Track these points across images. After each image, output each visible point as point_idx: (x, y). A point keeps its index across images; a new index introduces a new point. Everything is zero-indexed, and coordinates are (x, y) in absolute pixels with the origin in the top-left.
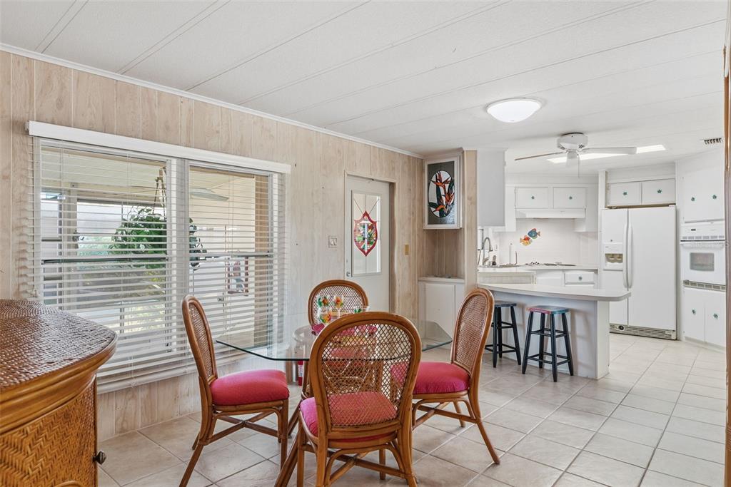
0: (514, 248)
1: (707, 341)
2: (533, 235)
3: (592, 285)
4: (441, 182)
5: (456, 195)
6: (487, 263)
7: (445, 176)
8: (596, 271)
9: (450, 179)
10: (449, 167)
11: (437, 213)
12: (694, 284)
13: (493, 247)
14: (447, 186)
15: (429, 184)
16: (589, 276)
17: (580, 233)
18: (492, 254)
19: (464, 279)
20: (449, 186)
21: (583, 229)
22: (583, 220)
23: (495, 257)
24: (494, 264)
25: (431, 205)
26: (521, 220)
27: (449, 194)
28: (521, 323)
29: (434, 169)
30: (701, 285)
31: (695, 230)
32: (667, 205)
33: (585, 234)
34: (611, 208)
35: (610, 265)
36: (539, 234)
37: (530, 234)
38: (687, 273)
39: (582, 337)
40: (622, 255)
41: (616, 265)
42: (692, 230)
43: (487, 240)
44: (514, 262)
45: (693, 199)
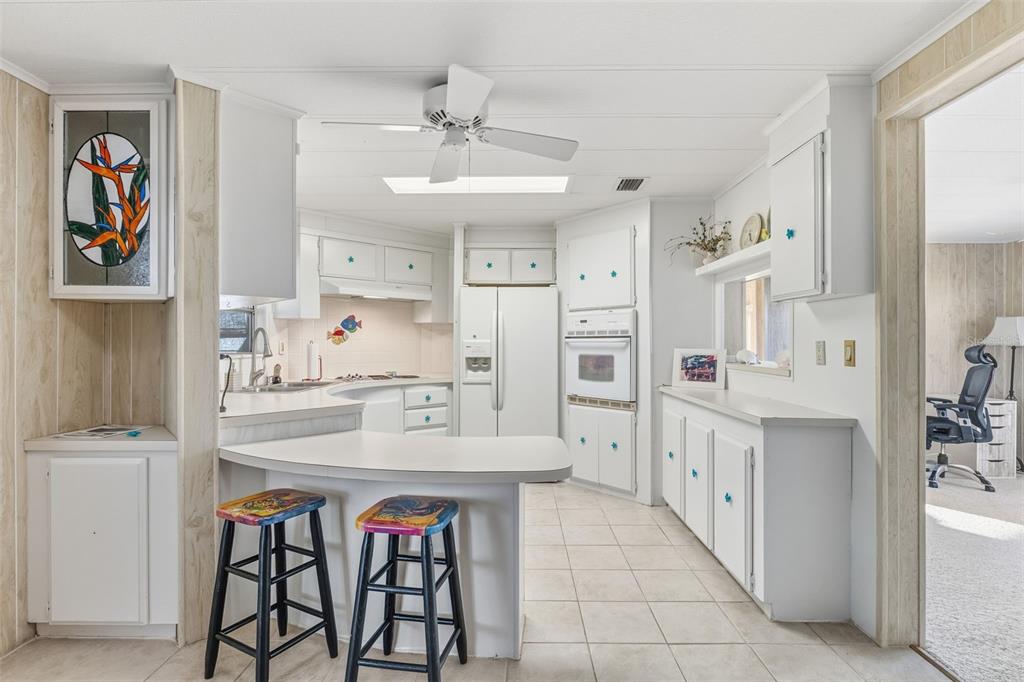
0: (316, 348)
1: (602, 482)
2: (350, 326)
3: (445, 408)
4: (108, 167)
5: (153, 205)
6: (261, 381)
7: (120, 149)
8: (450, 385)
9: (136, 161)
10: (135, 126)
11: (95, 254)
12: (583, 400)
13: (274, 347)
14: (127, 179)
15: (68, 170)
16: (439, 394)
17: (420, 324)
18: (271, 363)
19: (176, 438)
20: (135, 180)
21: (427, 318)
22: (428, 303)
23: (277, 368)
24: (276, 380)
25: (75, 228)
26: (330, 299)
27: (132, 201)
28: (337, 540)
29: (87, 126)
30: (593, 401)
31: (585, 321)
32: (548, 285)
33: (429, 327)
34: (470, 285)
35: (472, 376)
36: (359, 324)
37: (345, 324)
38: (576, 385)
39: (483, 564)
40: (490, 358)
41: (481, 376)
42: (582, 322)
43: (260, 333)
44: (315, 375)
45: (582, 277)
